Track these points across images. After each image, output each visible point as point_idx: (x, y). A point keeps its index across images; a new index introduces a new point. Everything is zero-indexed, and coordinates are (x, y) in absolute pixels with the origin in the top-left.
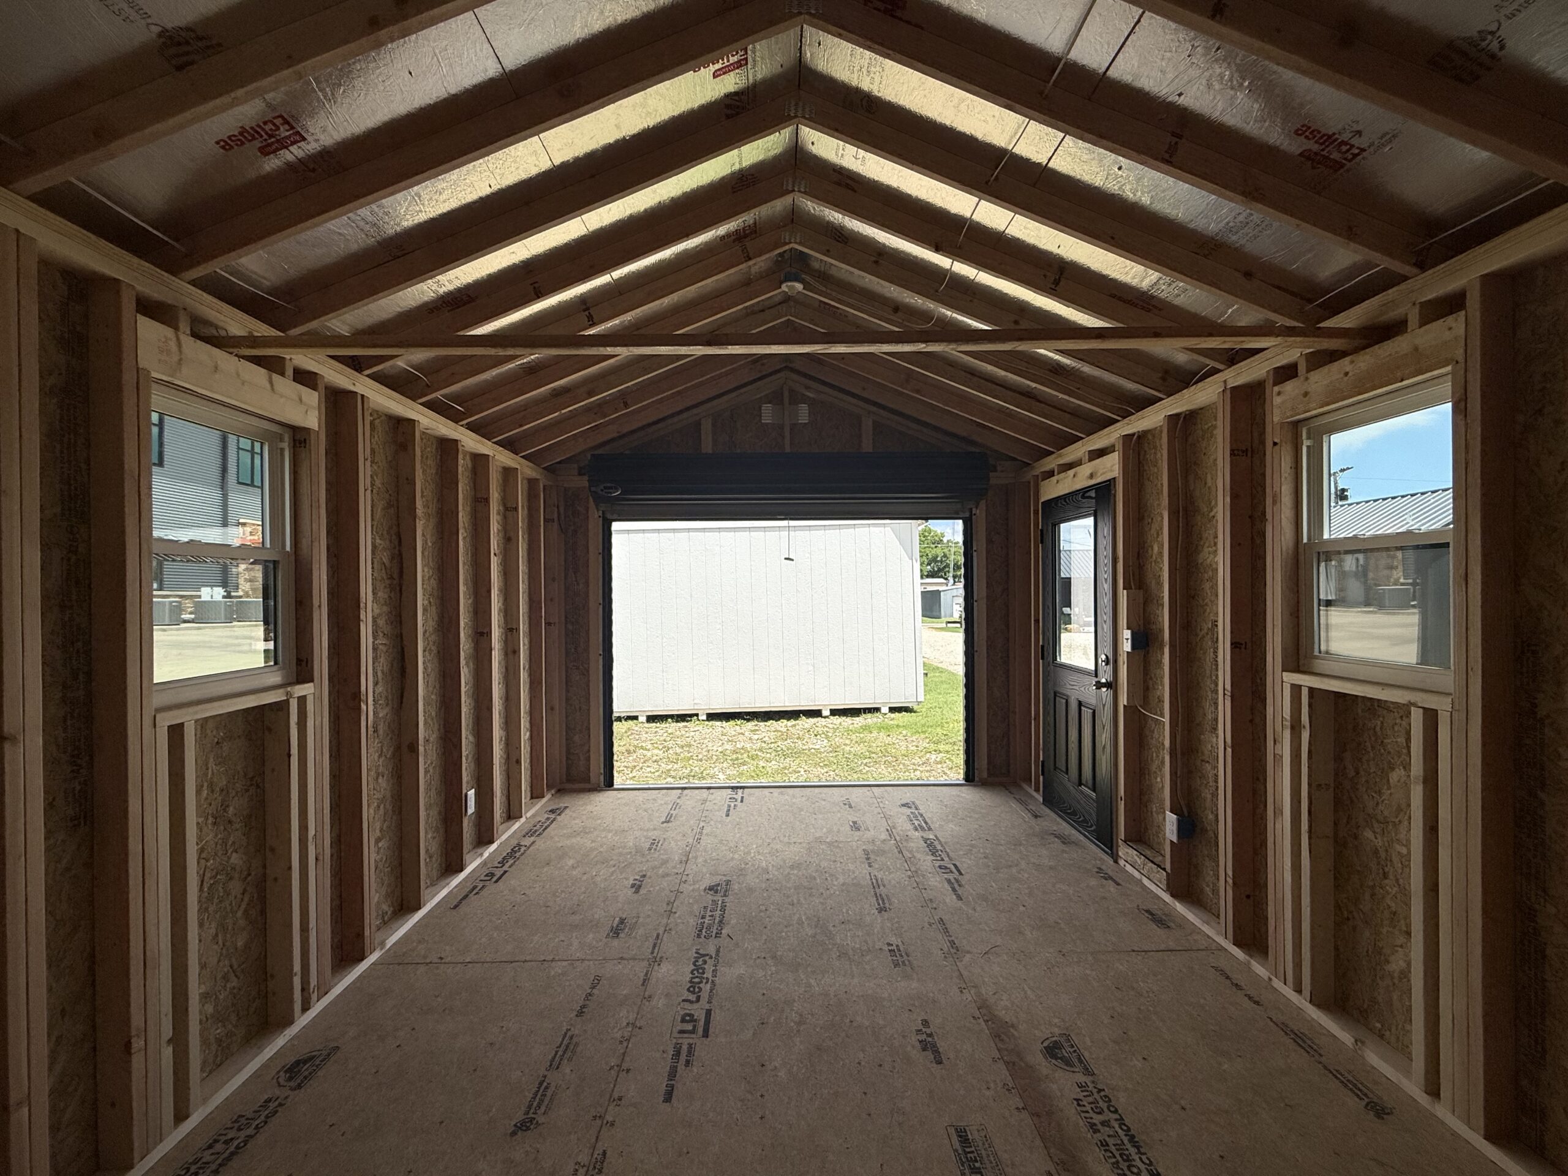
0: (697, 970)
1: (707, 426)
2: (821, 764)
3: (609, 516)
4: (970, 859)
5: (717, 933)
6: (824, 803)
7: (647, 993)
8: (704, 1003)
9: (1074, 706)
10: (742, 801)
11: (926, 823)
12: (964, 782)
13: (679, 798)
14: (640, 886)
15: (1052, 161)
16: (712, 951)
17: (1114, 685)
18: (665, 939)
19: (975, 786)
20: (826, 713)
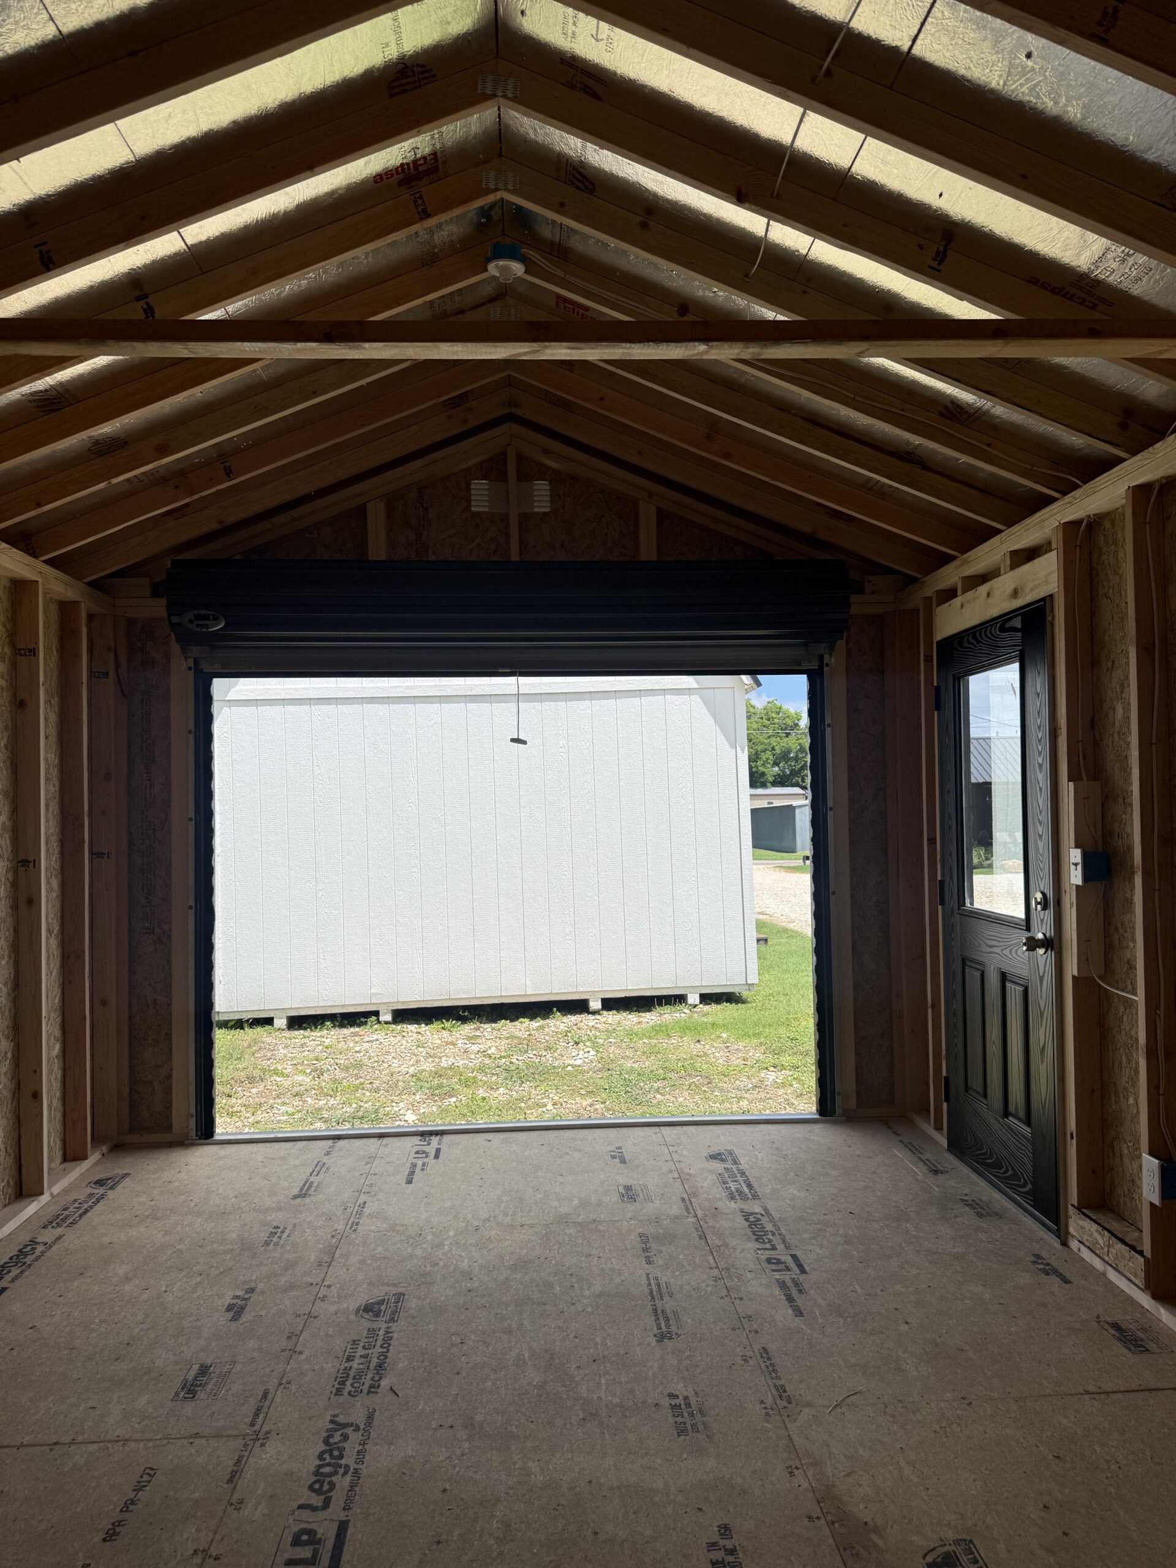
0: (331, 1452)
1: (376, 513)
2: (583, 1092)
3: (206, 668)
4: (821, 1246)
5: (371, 1386)
6: (577, 1155)
7: (236, 1496)
8: (336, 1511)
9: (993, 980)
10: (437, 1156)
11: (750, 1186)
12: (817, 1116)
13: (327, 1154)
14: (242, 1309)
15: (919, 42)
16: (358, 1416)
17: (1056, 942)
18: (278, 1400)
19: (834, 1123)
20: (595, 1005)
